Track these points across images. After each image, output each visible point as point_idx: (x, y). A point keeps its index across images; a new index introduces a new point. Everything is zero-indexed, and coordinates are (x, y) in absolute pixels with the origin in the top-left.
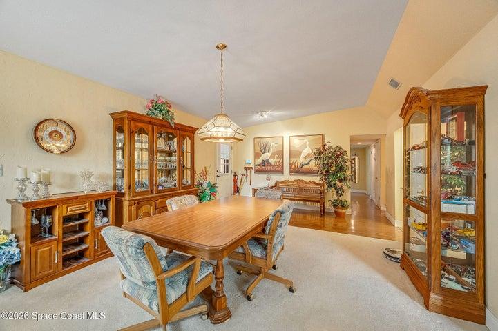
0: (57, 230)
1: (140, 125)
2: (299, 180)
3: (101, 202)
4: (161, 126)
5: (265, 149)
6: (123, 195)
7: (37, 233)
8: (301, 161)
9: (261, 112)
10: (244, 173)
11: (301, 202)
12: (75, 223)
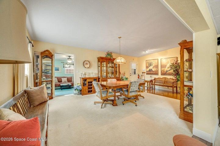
0: (87, 84)
1: (103, 60)
2: (165, 78)
3: (95, 79)
4: (109, 60)
5: (150, 65)
6: (100, 78)
7: (84, 84)
8: (166, 69)
9: (145, 51)
10: (142, 74)
11: (167, 87)
12: (90, 84)
